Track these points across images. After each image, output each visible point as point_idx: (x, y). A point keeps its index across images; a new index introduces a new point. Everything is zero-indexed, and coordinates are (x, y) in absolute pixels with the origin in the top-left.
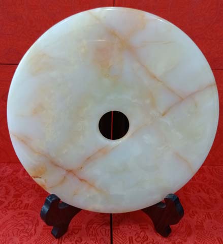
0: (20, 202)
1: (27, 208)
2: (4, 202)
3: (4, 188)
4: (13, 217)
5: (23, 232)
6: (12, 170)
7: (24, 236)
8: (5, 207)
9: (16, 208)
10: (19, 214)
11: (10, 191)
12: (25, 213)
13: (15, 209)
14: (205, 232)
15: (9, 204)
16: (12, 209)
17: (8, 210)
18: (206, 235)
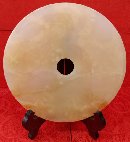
0: (14, 110)
1: (19, 114)
2: (5, 110)
3: (4, 102)
4: (11, 119)
5: (18, 128)
6: (8, 92)
7: (19, 130)
8: (5, 113)
9: (12, 113)
10: (14, 117)
11: (8, 104)
12: (18, 117)
13: (12, 115)
14: (124, 124)
15: (8, 111)
16: (10, 114)
17: (8, 115)
18: (125, 126)
